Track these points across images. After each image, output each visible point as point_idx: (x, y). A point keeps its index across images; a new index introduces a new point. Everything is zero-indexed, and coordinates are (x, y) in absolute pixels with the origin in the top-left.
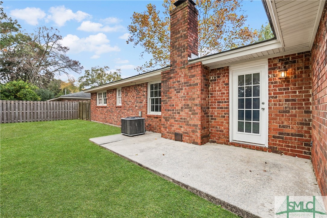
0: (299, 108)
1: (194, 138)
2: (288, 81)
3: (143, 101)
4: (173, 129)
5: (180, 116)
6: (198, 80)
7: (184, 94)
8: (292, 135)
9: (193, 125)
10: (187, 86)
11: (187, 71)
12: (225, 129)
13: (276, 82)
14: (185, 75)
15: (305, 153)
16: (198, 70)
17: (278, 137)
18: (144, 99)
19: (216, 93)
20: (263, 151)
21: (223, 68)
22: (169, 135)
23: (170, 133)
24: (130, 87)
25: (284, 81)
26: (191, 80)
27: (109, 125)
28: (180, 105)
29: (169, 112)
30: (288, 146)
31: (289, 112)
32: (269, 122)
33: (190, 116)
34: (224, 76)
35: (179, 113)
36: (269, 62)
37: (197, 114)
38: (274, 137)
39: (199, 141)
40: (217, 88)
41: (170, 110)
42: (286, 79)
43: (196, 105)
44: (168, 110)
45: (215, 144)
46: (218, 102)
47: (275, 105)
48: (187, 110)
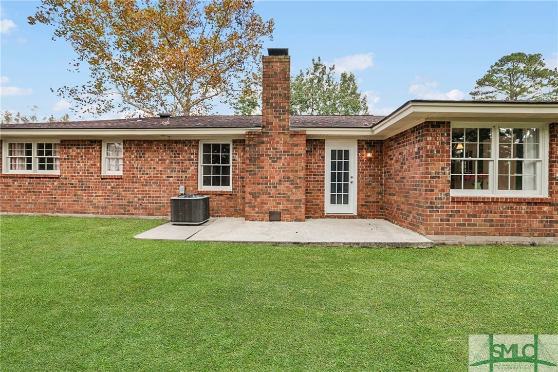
0: (377, 182)
1: (297, 215)
2: (371, 161)
3: (189, 169)
4: (266, 207)
5: (277, 190)
6: (302, 150)
7: (283, 164)
8: (373, 202)
9: (295, 200)
10: (288, 155)
11: (288, 137)
12: (321, 202)
13: (363, 160)
14: (285, 143)
15: (380, 215)
16: (302, 139)
17: (364, 205)
18: (191, 166)
19: (312, 165)
20: (354, 218)
21: (319, 140)
22: (259, 216)
23: (262, 213)
24: (152, 143)
25: (368, 160)
26: (293, 149)
27: (70, 217)
28: (277, 178)
29: (260, 186)
30: (371, 212)
31: (370, 184)
32: (358, 193)
33: (291, 191)
34: (320, 149)
35: (276, 187)
36: (358, 143)
37: (301, 187)
38: (362, 205)
39: (303, 217)
40: (313, 161)
41: (262, 184)
42: (370, 159)
43: (300, 178)
44: (258, 184)
45: (311, 219)
46: (314, 175)
47: (362, 179)
48: (287, 184)
